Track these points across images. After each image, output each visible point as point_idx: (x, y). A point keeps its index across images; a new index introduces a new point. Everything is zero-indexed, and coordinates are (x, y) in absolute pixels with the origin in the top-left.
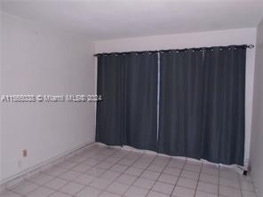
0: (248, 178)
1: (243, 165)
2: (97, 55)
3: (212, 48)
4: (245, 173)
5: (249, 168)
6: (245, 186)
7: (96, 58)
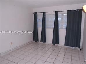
0: (81, 51)
1: (80, 47)
2: (34, 13)
3: (71, 10)
4: (81, 50)
5: (82, 48)
6: (80, 53)
7: (33, 14)
